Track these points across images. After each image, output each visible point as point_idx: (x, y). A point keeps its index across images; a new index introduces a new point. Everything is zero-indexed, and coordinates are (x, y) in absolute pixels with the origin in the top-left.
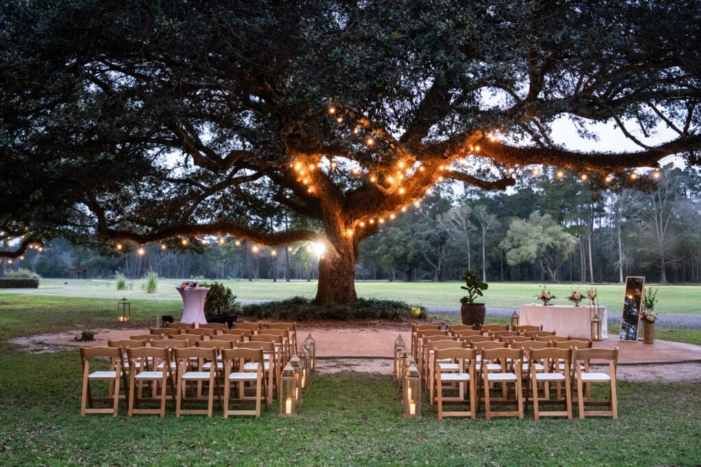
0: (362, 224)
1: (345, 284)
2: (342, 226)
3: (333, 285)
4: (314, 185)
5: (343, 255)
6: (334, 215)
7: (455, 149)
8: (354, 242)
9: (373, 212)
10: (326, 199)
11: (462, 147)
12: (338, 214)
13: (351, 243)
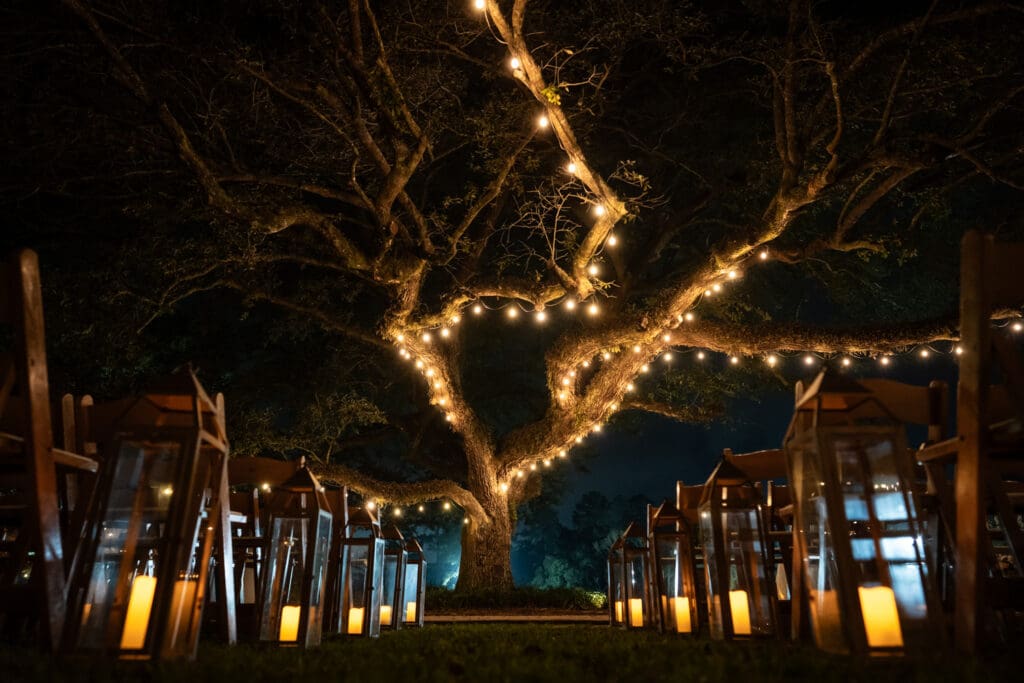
0: (520, 474)
1: (498, 562)
2: (493, 478)
3: (480, 564)
4: (454, 410)
5: (494, 519)
6: (483, 462)
7: (657, 320)
8: (509, 502)
9: (536, 451)
10: (471, 436)
11: (665, 317)
12: (487, 462)
13: (506, 504)
